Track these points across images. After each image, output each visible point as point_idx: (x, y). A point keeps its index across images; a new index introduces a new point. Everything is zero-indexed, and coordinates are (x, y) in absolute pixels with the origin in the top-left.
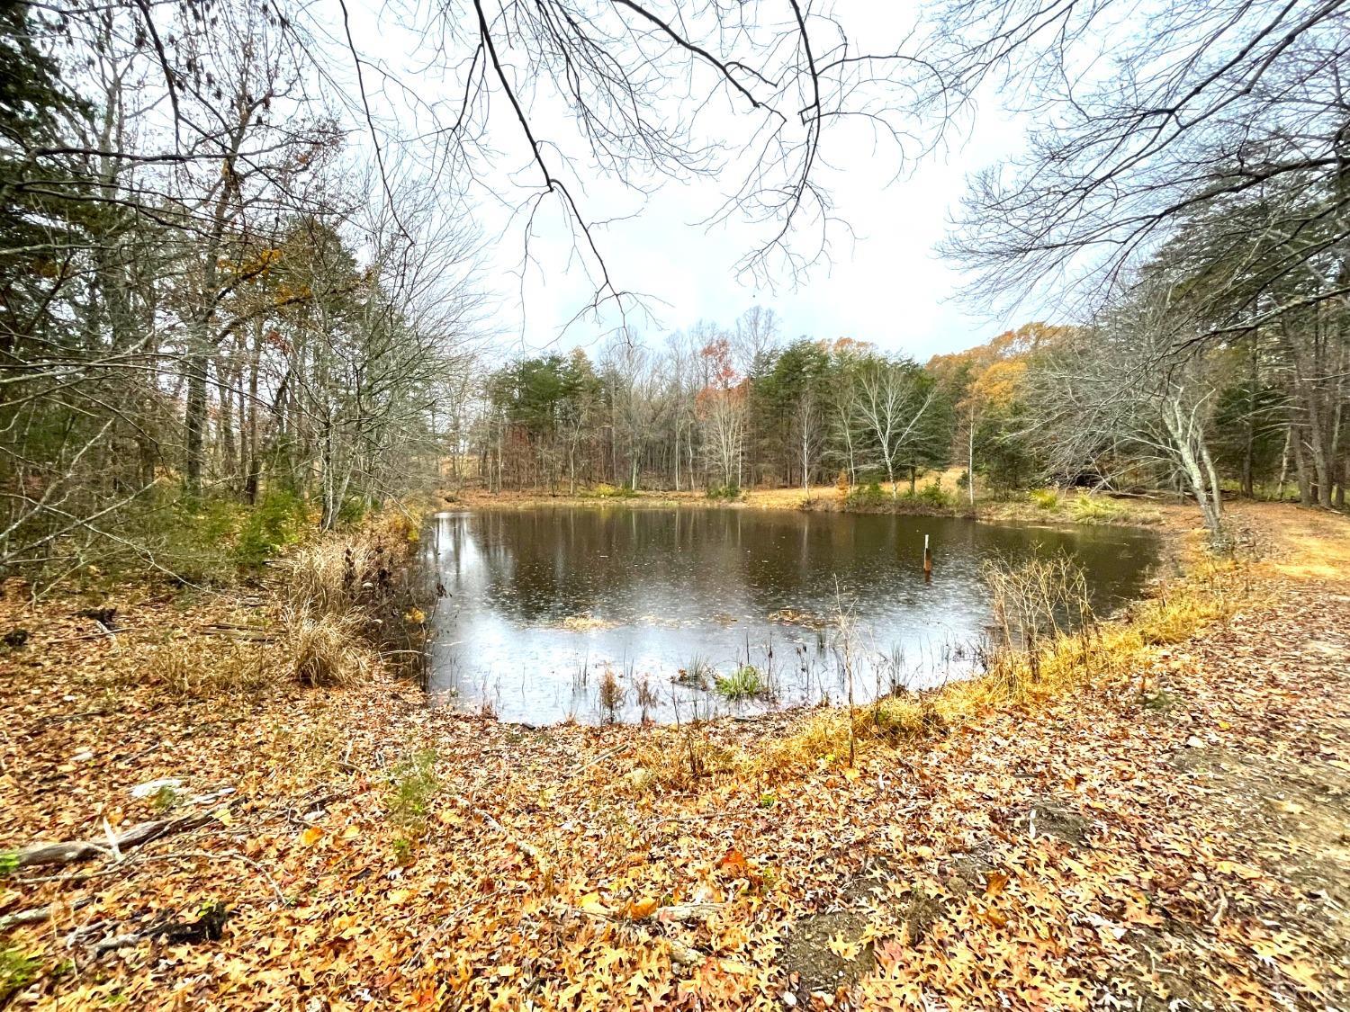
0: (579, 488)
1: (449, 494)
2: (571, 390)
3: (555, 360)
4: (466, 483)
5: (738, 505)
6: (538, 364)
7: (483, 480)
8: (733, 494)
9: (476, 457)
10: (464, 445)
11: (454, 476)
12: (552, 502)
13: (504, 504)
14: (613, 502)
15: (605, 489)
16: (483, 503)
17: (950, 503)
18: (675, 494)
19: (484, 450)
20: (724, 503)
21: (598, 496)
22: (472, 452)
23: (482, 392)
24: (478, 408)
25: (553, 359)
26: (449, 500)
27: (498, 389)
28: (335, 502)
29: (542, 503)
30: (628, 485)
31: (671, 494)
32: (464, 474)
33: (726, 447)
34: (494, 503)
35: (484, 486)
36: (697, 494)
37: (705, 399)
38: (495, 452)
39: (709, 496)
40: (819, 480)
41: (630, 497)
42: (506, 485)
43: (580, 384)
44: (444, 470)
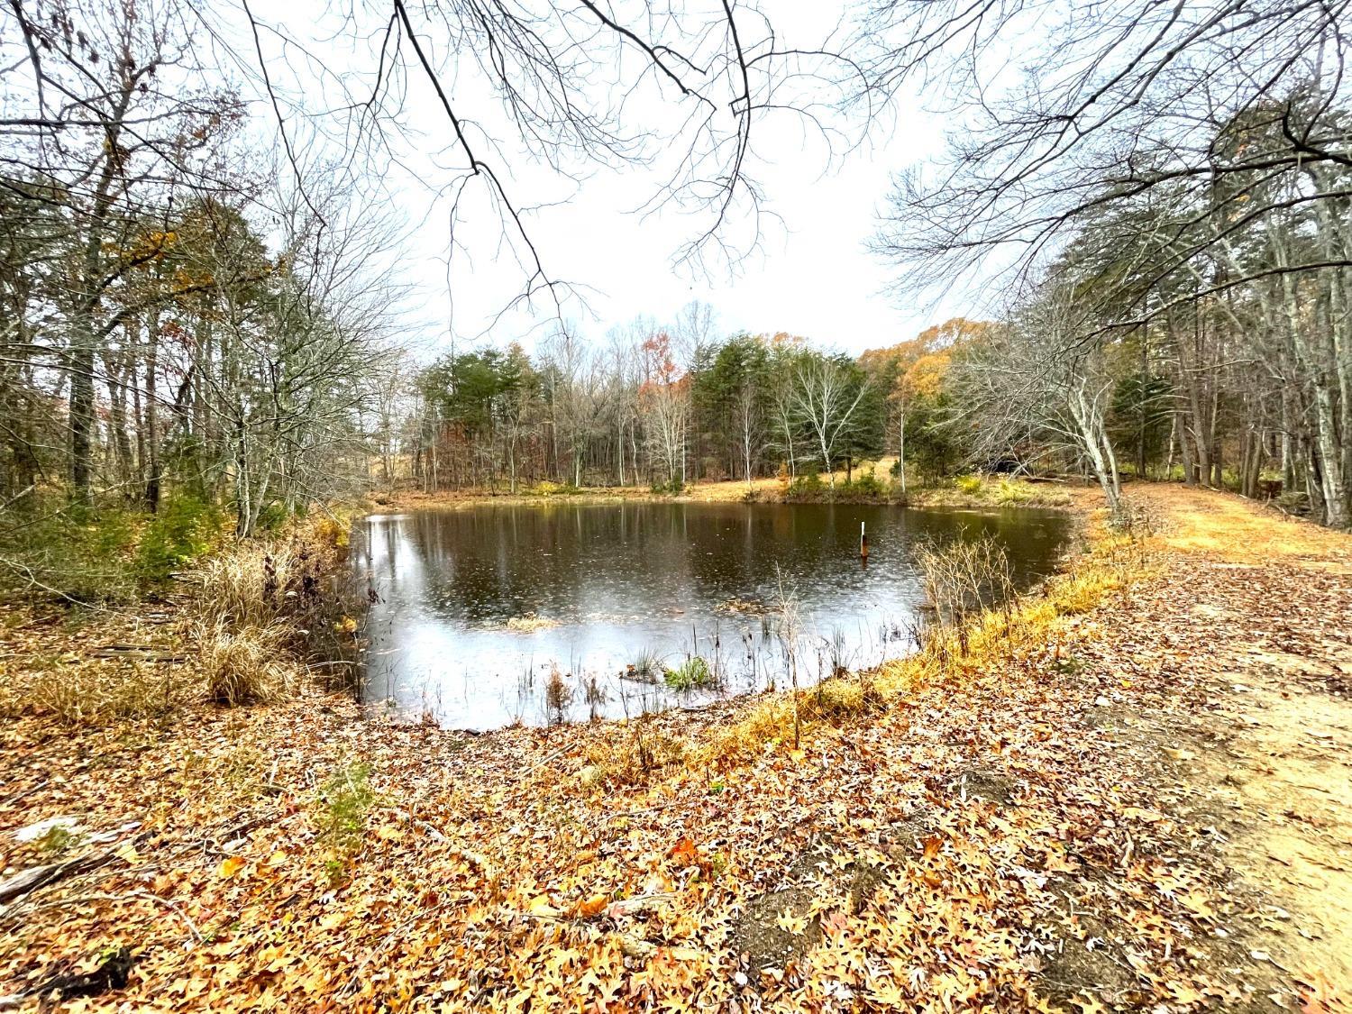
0: (520, 486)
1: (380, 496)
2: (508, 385)
3: (491, 355)
4: (398, 485)
5: (682, 499)
6: (472, 359)
7: (416, 482)
8: (677, 488)
9: (409, 457)
10: (395, 445)
11: (385, 477)
12: (492, 502)
13: (441, 505)
14: (556, 500)
15: (547, 486)
16: (418, 504)
17: (884, 491)
18: (620, 489)
19: (418, 451)
20: (670, 497)
21: (541, 494)
22: (404, 452)
23: (413, 388)
24: (409, 406)
25: (488, 353)
26: (381, 502)
27: (430, 385)
28: (252, 507)
29: (481, 502)
30: (572, 482)
31: (616, 490)
32: (397, 474)
33: (669, 441)
34: (429, 504)
35: (419, 487)
36: (642, 490)
37: (646, 394)
38: (429, 451)
39: (654, 491)
40: (761, 473)
41: (574, 494)
42: (442, 485)
43: (517, 380)
44: (375, 470)
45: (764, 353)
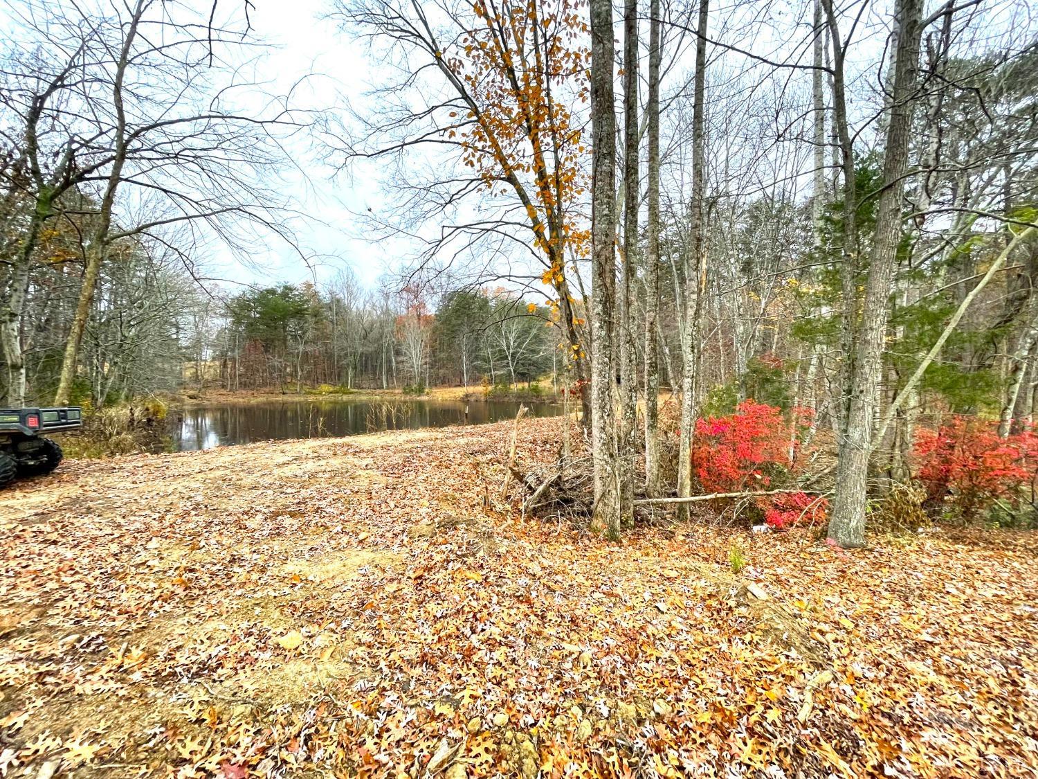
0: (305, 387)
1: (192, 392)
2: (299, 313)
3: (288, 289)
4: (207, 385)
5: (424, 398)
6: (273, 292)
7: (222, 382)
8: (420, 390)
9: (217, 363)
10: (208, 353)
11: (196, 378)
12: (281, 398)
13: (241, 400)
14: (331, 398)
15: (325, 388)
16: (222, 399)
17: (544, 394)
18: (381, 391)
19: (223, 358)
20: (415, 397)
21: (320, 394)
22: (214, 359)
23: (223, 311)
24: (219, 323)
25: (286, 288)
26: (191, 397)
27: (239, 309)
29: (273, 398)
30: (345, 385)
31: (378, 391)
32: (206, 377)
33: (416, 358)
34: (231, 399)
35: (223, 387)
36: (397, 391)
37: (399, 323)
38: (233, 360)
39: (405, 393)
40: (475, 381)
41: (345, 393)
42: (244, 385)
43: (306, 309)
44: (188, 373)
45: (486, 301)
